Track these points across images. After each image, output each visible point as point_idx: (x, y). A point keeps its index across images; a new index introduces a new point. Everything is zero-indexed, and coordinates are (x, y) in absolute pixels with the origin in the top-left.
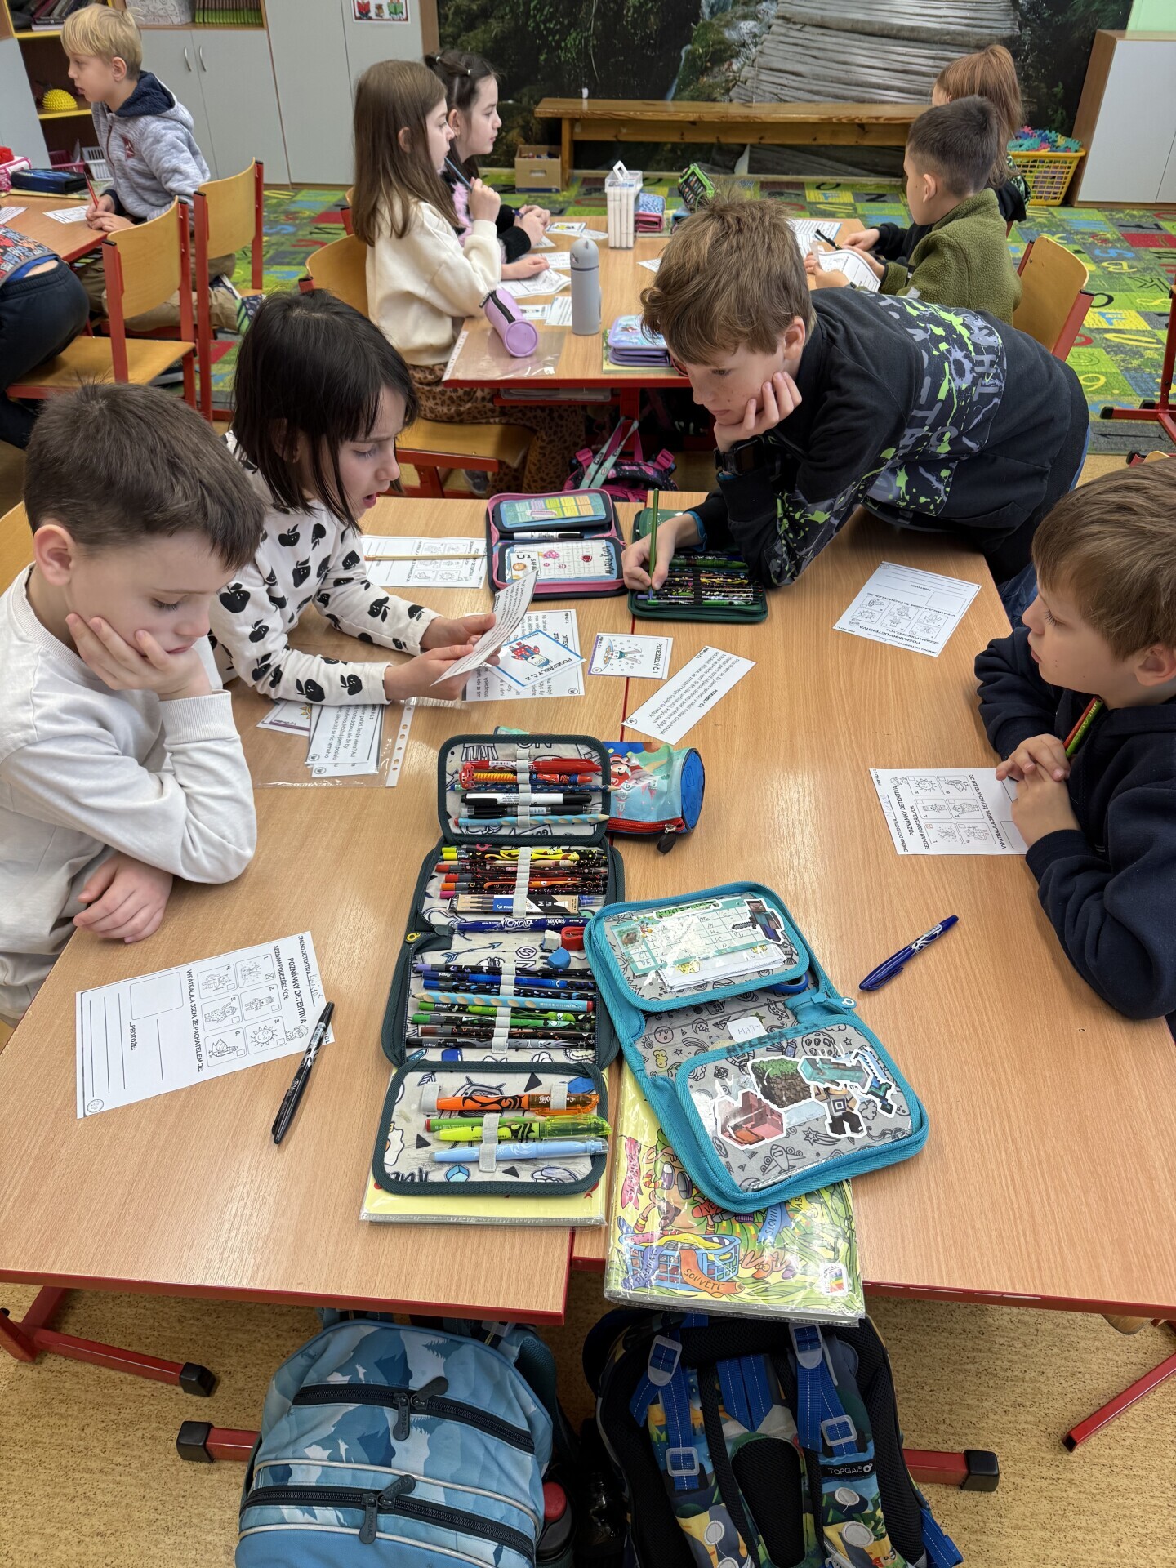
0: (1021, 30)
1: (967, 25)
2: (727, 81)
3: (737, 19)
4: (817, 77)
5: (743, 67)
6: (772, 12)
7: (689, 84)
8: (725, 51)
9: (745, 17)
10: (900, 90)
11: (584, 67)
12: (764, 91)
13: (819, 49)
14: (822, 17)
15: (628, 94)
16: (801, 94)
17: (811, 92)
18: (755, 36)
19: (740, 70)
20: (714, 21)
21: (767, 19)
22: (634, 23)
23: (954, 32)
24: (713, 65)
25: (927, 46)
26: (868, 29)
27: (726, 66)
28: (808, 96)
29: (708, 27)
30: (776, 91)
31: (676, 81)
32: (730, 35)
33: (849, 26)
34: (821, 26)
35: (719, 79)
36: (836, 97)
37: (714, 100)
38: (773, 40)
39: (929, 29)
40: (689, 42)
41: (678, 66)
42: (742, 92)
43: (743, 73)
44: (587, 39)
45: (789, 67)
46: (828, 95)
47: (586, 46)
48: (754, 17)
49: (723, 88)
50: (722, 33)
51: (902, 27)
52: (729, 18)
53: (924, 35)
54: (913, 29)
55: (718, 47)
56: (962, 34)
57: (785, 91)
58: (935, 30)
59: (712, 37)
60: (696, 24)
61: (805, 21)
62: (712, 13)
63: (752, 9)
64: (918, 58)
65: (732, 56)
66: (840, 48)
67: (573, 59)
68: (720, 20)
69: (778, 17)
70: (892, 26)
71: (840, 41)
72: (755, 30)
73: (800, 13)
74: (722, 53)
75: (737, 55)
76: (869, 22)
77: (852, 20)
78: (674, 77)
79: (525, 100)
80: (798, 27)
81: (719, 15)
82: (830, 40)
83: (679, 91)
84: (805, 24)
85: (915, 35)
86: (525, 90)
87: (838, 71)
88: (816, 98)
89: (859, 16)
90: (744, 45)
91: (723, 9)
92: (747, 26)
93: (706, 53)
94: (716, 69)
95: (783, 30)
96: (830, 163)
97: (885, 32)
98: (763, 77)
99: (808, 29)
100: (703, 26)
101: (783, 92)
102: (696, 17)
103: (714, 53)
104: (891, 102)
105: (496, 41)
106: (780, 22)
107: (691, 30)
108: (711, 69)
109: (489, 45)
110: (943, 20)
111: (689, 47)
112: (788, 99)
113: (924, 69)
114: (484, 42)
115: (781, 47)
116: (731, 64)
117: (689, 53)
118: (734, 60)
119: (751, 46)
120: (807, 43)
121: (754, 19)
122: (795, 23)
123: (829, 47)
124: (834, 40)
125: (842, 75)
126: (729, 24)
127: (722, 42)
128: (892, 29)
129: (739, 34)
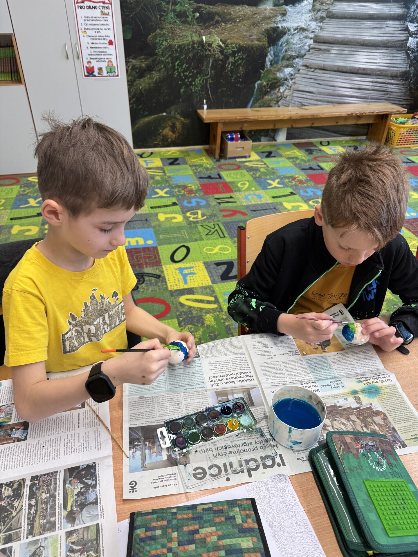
0: (410, 68)
1: (388, 67)
2: (277, 97)
3: (284, 67)
4: (320, 93)
5: (285, 90)
6: (300, 63)
7: (259, 100)
8: (277, 83)
9: (287, 66)
10: (357, 97)
11: (205, 94)
12: (295, 101)
13: (322, 80)
14: (324, 65)
15: (228, 106)
16: (312, 102)
17: (317, 100)
18: (292, 75)
19: (284, 92)
20: (272, 69)
21: (298, 67)
22: (232, 71)
23: (382, 70)
24: (271, 90)
25: (370, 76)
26: (345, 70)
27: (277, 90)
28: (315, 102)
29: (269, 71)
30: (301, 101)
31: (253, 99)
32: (280, 75)
33: (336, 69)
34: (323, 69)
35: (274, 96)
36: (328, 102)
37: (271, 106)
38: (300, 77)
39: (371, 69)
40: (259, 79)
41: (254, 91)
42: (285, 102)
43: (286, 93)
44: (206, 80)
45: (307, 89)
46: (325, 101)
47: (206, 83)
48: (292, 66)
49: (275, 101)
50: (276, 74)
51: (360, 69)
52: (279, 67)
53: (369, 72)
54: (364, 69)
55: (274, 81)
56: (385, 71)
57: (305, 101)
58: (374, 69)
59: (271, 76)
60: (263, 70)
61: (316, 67)
62: (271, 64)
63: (291, 62)
64: (366, 82)
65: (280, 85)
66: (331, 79)
67: (199, 90)
68: (275, 68)
69: (303, 66)
70: (355, 68)
71: (331, 76)
72: (292, 72)
73: (313, 63)
74: (276, 84)
75: (282, 85)
76: (345, 67)
77: (338, 66)
78: (251, 97)
79: (173, 113)
80: (312, 70)
81: (275, 65)
82: (327, 76)
83: (254, 103)
84: (316, 69)
85: (365, 72)
86: (172, 108)
87: (330, 90)
88: (319, 103)
89: (341, 64)
90: (286, 80)
91: (276, 63)
92: (288, 70)
93: (268, 84)
94: (272, 92)
95: (305, 72)
96: (324, 132)
97: (352, 71)
98: (295, 95)
99: (317, 71)
100: (267, 71)
101: (304, 101)
102: (263, 66)
103: (271, 84)
104: (353, 103)
105: (156, 83)
106: (304, 68)
107: (260, 73)
108: (270, 92)
109: (152, 85)
110: (378, 64)
111: (259, 82)
112: (306, 104)
113: (368, 87)
114: (149, 84)
115: (304, 80)
116: (279, 89)
117: (259, 85)
118: (281, 87)
119: (290, 80)
120: (316, 77)
121: (292, 67)
122: (311, 68)
123: (326, 79)
124: (329, 75)
125: (331, 92)
126: (279, 70)
127: (276, 79)
128: (355, 69)
129: (284, 74)
